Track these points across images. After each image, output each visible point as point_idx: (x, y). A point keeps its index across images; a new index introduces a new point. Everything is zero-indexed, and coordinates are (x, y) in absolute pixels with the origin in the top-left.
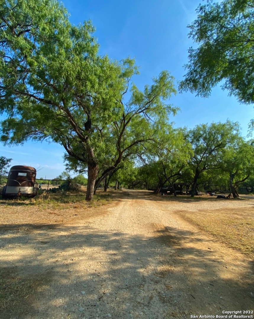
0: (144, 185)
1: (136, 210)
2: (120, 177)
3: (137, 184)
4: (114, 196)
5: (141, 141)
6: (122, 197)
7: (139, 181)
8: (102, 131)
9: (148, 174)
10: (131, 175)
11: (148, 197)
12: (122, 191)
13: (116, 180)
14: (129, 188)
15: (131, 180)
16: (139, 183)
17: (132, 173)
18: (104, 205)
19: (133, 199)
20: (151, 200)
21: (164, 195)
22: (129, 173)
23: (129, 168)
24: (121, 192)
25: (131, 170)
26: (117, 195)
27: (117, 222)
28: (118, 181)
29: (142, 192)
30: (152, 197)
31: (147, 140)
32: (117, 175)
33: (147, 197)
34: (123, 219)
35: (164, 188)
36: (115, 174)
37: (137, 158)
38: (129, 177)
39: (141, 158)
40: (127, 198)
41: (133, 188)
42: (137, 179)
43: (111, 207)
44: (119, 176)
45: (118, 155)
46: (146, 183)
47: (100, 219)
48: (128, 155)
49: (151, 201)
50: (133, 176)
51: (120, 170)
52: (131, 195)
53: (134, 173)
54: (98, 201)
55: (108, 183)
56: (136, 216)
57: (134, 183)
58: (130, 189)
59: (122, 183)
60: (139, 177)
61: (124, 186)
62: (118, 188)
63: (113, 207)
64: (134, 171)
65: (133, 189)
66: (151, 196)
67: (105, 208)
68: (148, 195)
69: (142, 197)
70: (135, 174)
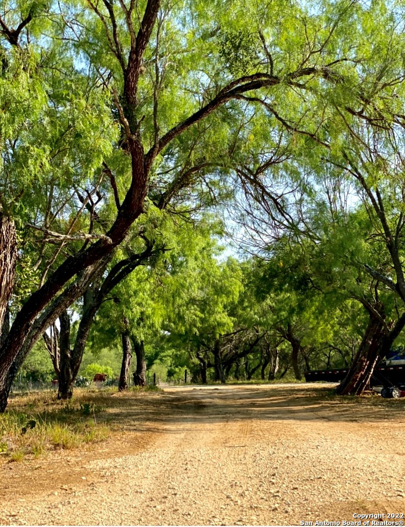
0: (284, 357)
1: (249, 460)
2: (143, 318)
3: (244, 354)
4: (117, 415)
5: (256, 82)
6: (164, 417)
7: (250, 335)
8: (23, 38)
9: (302, 285)
10: (204, 305)
11: (312, 410)
12: (163, 392)
13: (125, 334)
14: (199, 376)
15: (209, 331)
16: (252, 347)
17: (210, 290)
18: (65, 447)
19: (227, 420)
20: (328, 419)
21: (396, 394)
22: (198, 294)
23: (192, 263)
24: (157, 396)
25: (205, 277)
26: (135, 409)
27: (151, 511)
28: (133, 338)
29: (273, 390)
30: (332, 407)
31: (292, 75)
32: (127, 302)
33: (306, 411)
34: (184, 499)
35: (395, 362)
36: (117, 300)
37: (240, 195)
38: (193, 314)
39: (262, 194)
40: (195, 420)
41: (219, 378)
42: (244, 323)
43: (108, 455)
44: (137, 310)
45: (129, 174)
46: (296, 344)
47: (44, 504)
48: (183, 181)
49: (331, 424)
50: (220, 308)
51: (142, 270)
52: (215, 406)
53: (220, 290)
54: (24, 430)
55: (79, 349)
56: (255, 481)
57: (226, 349)
58: (204, 382)
59: (156, 355)
60: (253, 313)
61: (170, 374)
62: (138, 380)
63: (119, 453)
64: (224, 276)
65: (224, 383)
66: (325, 403)
67: (73, 460)
68: (309, 400)
69: (275, 412)
70: (228, 293)
